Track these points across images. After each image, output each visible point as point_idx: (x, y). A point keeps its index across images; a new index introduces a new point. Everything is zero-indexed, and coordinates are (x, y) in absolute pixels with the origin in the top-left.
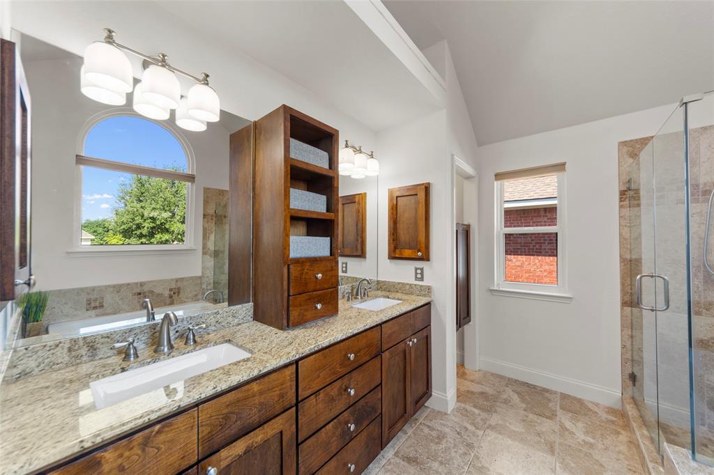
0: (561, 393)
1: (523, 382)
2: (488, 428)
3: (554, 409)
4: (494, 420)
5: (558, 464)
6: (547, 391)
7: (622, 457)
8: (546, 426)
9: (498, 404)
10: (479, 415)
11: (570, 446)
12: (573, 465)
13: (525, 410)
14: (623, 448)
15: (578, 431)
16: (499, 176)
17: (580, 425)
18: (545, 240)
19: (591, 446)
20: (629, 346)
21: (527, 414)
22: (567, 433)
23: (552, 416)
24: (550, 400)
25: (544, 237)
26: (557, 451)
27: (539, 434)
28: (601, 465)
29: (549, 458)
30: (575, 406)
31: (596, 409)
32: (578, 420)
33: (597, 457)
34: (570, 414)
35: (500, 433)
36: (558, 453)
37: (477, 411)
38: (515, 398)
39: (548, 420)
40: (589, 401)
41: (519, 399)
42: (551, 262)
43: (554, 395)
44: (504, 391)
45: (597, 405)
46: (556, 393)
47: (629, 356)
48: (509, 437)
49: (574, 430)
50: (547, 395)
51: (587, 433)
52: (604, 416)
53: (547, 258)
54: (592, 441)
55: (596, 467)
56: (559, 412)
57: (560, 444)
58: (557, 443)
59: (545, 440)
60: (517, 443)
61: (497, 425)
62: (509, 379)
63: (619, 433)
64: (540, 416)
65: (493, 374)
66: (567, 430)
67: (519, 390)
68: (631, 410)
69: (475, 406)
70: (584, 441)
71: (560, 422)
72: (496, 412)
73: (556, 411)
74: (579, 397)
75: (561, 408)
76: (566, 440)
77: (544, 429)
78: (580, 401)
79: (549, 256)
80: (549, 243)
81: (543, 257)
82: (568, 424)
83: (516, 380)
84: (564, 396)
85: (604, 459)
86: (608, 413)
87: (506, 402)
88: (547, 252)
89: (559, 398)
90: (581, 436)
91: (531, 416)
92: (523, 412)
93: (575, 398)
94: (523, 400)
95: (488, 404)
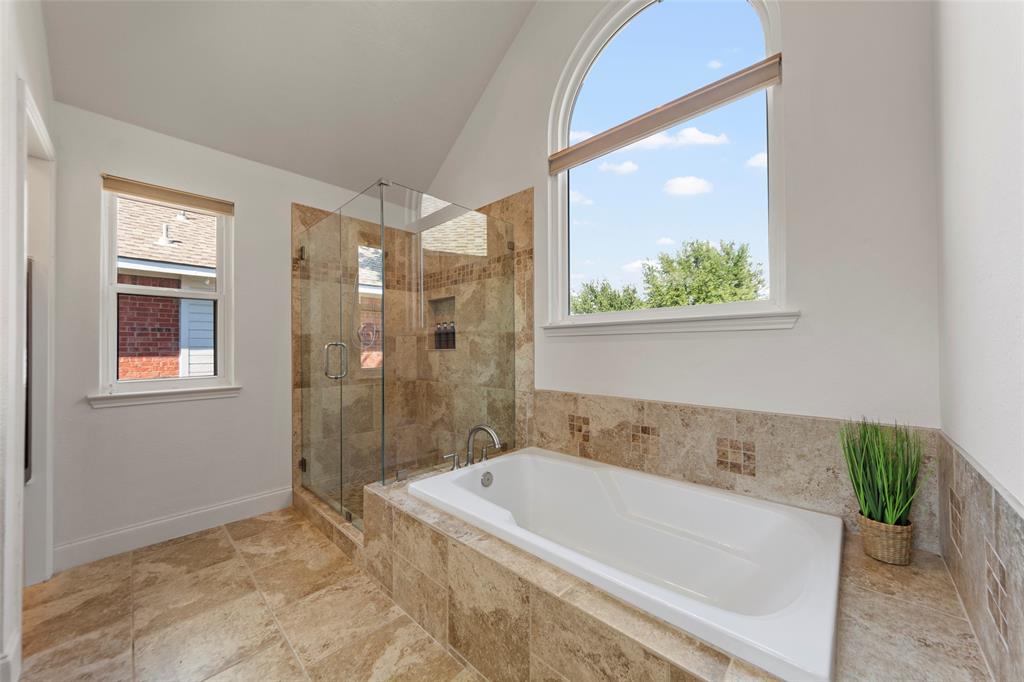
0: (227, 525)
1: (163, 543)
2: (137, 637)
3: (227, 546)
4: (142, 619)
5: (264, 594)
6: (207, 532)
7: (312, 542)
8: (229, 568)
9: (135, 595)
10: (104, 635)
11: (266, 568)
12: (279, 582)
13: (189, 572)
14: (310, 535)
15: (266, 548)
16: (111, 182)
17: (264, 542)
18: (133, 329)
19: (285, 552)
20: (299, 431)
21: (194, 574)
22: (256, 558)
23: (230, 553)
24: (217, 540)
25: (132, 324)
26: (256, 582)
27: (225, 584)
28: (302, 561)
29: (252, 596)
30: (247, 529)
31: (272, 518)
32: (261, 539)
33: (295, 558)
34: (250, 539)
35: (167, 626)
36: (259, 584)
37: (94, 635)
38: (163, 568)
39: (227, 562)
40: (260, 516)
41: (170, 566)
42: (143, 365)
43: (219, 532)
44: (137, 572)
45: (270, 514)
46: (219, 528)
47: (299, 442)
48: (186, 618)
49: (262, 551)
50: (209, 537)
51: (275, 545)
52: (281, 519)
53: (136, 359)
54: (283, 548)
55: (299, 566)
56: (237, 545)
57: (256, 574)
58: (253, 577)
59: (236, 583)
60: (202, 615)
61: (152, 621)
62: (135, 552)
63: (300, 526)
64: (215, 563)
65: (94, 565)
66: (254, 556)
67: (163, 556)
68: (306, 497)
69: (84, 631)
70: (276, 553)
71: (242, 553)
72: (137, 607)
73: (231, 546)
74: (248, 517)
75: (235, 540)
76: (259, 566)
77: (228, 574)
78: (251, 520)
79: (141, 355)
80: (139, 335)
81: (130, 359)
82: (252, 550)
83: (150, 547)
84: (231, 526)
85: (300, 556)
86: (283, 515)
87: (150, 582)
88: (137, 349)
89: (226, 532)
90: (271, 551)
91: (202, 573)
92: (188, 575)
93: (245, 521)
94: (177, 562)
95: (114, 607)
